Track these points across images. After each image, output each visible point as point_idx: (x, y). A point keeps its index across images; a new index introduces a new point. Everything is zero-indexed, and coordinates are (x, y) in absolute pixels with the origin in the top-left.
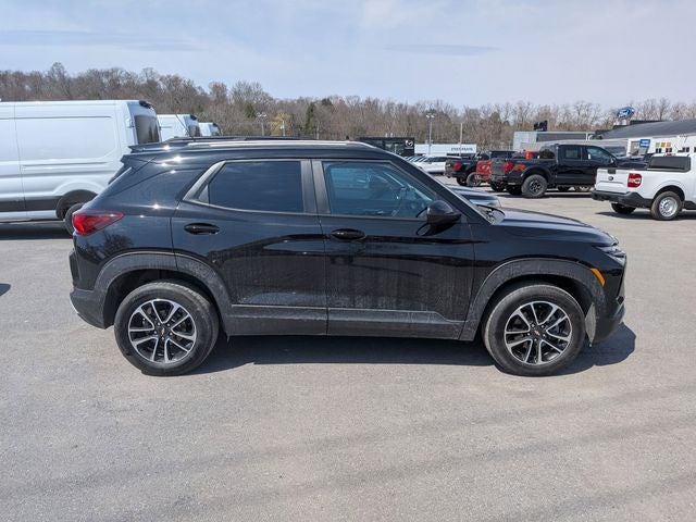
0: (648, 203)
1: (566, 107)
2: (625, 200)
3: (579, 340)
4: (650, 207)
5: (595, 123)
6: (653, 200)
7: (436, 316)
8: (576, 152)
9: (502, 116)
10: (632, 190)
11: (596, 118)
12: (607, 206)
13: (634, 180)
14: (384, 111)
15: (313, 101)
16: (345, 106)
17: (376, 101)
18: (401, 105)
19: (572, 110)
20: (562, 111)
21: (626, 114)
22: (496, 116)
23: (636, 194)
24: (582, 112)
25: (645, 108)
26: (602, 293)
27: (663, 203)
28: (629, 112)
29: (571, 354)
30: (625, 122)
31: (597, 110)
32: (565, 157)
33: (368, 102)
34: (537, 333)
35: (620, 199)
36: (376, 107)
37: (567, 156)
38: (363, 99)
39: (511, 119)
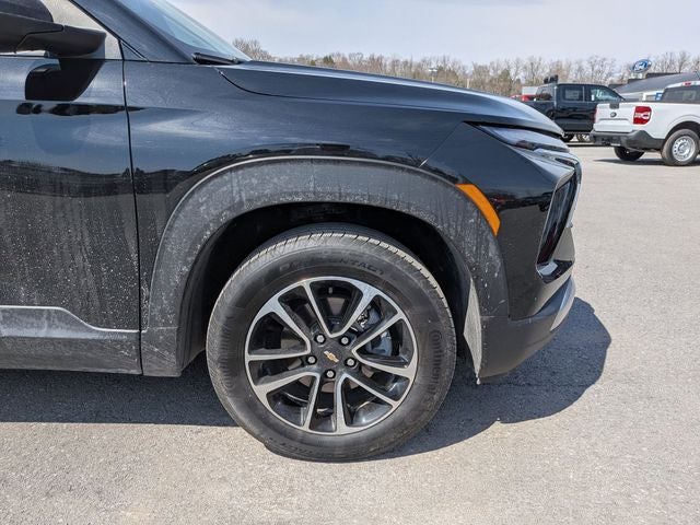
0: (657, 145)
1: (579, 62)
2: (630, 141)
3: (437, 376)
4: (659, 150)
5: (610, 79)
6: (665, 140)
7: (61, 317)
8: (578, 92)
9: (512, 73)
10: (639, 127)
11: (610, 74)
12: (610, 152)
13: (641, 115)
14: (388, 68)
15: (314, 59)
16: (348, 64)
17: (380, 58)
18: (406, 62)
19: (585, 65)
20: (575, 67)
21: (642, 67)
22: (506, 73)
23: (643, 134)
24: (596, 68)
25: (663, 62)
26: (493, 251)
27: (677, 145)
28: (646, 65)
29: (417, 410)
30: (640, 76)
31: (612, 65)
32: (564, 98)
33: (372, 59)
34: (331, 356)
35: (623, 140)
36: (381, 64)
37: (567, 97)
38: (366, 56)
39: (521, 76)
